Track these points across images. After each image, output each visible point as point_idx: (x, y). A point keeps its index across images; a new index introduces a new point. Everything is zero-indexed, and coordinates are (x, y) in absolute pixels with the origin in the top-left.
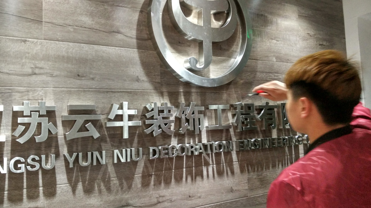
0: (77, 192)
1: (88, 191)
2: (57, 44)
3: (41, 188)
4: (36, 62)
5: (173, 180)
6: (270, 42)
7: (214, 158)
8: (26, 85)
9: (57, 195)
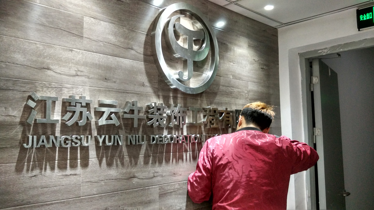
0: (102, 165)
1: (109, 165)
2: (92, 54)
3: (79, 160)
4: (79, 67)
5: (164, 161)
6: (229, 64)
7: (191, 147)
8: (71, 83)
9: (89, 166)
